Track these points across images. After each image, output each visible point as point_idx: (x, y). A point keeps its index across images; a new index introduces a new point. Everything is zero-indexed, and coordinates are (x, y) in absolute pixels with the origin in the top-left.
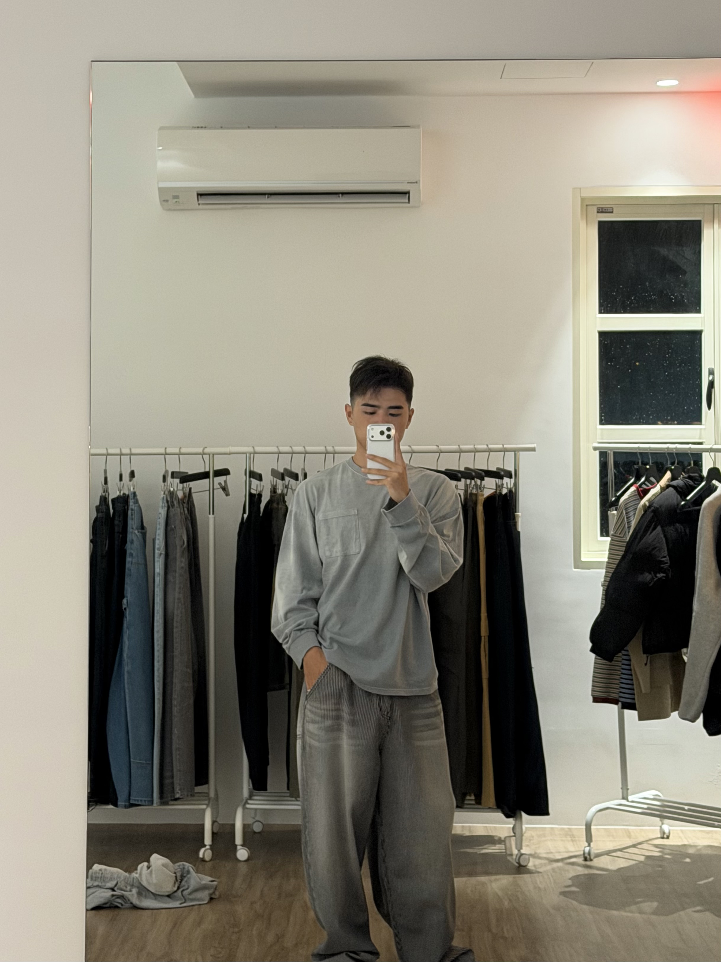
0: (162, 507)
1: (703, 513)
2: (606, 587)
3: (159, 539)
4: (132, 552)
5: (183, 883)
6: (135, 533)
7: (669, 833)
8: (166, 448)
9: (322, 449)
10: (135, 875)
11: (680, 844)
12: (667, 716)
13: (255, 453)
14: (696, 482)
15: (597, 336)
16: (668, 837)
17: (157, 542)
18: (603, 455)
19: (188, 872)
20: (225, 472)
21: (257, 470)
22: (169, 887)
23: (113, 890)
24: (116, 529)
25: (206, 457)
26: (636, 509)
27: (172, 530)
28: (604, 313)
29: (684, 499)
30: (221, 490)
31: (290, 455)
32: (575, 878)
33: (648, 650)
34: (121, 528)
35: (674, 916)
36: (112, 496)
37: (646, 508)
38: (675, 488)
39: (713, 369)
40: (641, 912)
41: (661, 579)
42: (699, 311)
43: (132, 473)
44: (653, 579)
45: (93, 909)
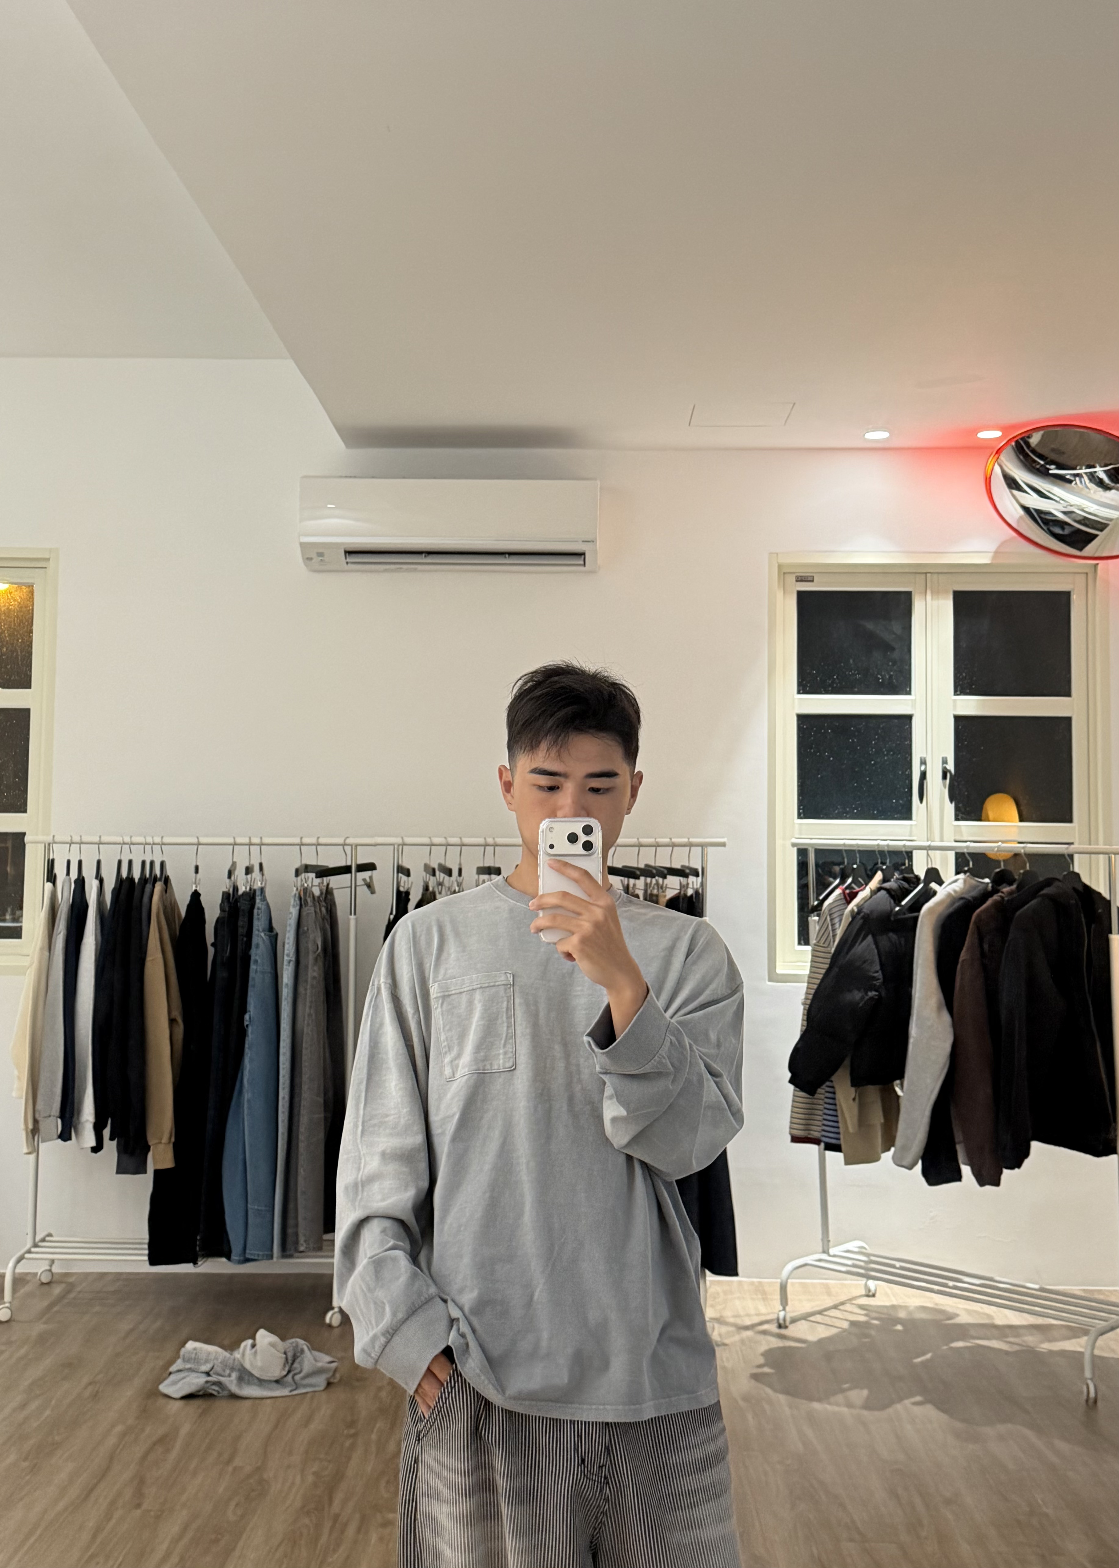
0: (294, 906)
1: (921, 921)
2: (807, 1006)
3: (288, 943)
4: (257, 958)
5: (295, 1365)
6: (261, 937)
7: (876, 1290)
8: (301, 838)
9: (481, 841)
10: (237, 1355)
11: (888, 1304)
12: (876, 1159)
13: (404, 844)
14: (912, 885)
15: (796, 718)
16: (874, 1296)
17: (287, 946)
18: (802, 853)
19: (302, 1351)
20: (371, 867)
21: (406, 864)
22: (277, 1372)
23: (208, 1374)
24: (240, 930)
25: (348, 849)
26: (842, 915)
27: (305, 932)
28: (803, 694)
30: (365, 887)
31: (444, 848)
32: (769, 1354)
33: (857, 1082)
34: (245, 930)
35: (890, 1411)
36: (240, 892)
37: (855, 913)
38: (888, 891)
39: (925, 759)
40: (850, 1405)
41: (872, 998)
42: (909, 693)
43: (261, 865)
44: (862, 998)
45: (184, 1398)
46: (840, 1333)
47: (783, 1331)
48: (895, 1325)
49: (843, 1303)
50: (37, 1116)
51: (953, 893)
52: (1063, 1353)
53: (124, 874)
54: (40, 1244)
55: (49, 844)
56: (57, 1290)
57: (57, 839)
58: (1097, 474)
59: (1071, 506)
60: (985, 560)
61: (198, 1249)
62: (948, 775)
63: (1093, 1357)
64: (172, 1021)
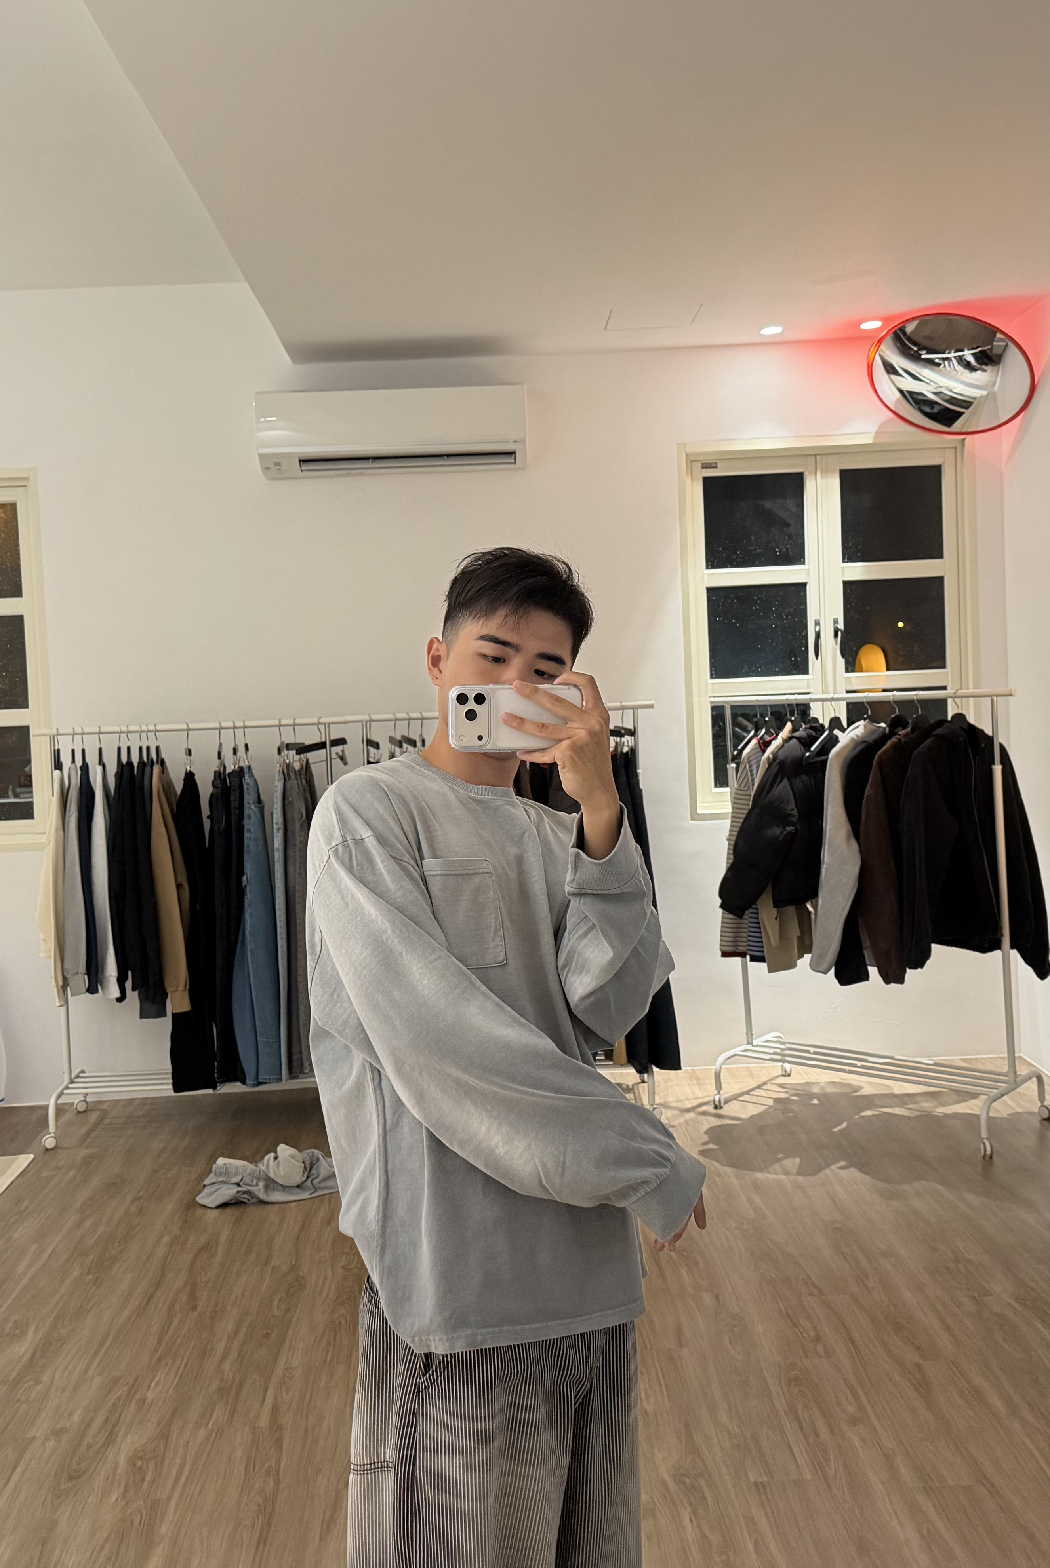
0: (279, 780)
1: (830, 764)
2: (733, 842)
3: (276, 813)
4: (250, 827)
5: (313, 1171)
6: (252, 808)
7: (791, 1071)
8: (280, 720)
10: (262, 1167)
11: (801, 1082)
12: (791, 965)
13: (371, 721)
14: (817, 734)
15: (705, 591)
16: (789, 1075)
17: (275, 816)
19: (318, 1159)
20: (342, 742)
21: (374, 738)
22: (298, 1179)
23: (238, 1185)
24: (232, 803)
25: (322, 727)
26: (760, 760)
27: (290, 803)
28: (712, 568)
29: (809, 750)
30: (339, 760)
31: (407, 722)
32: (711, 1131)
33: (778, 904)
34: (237, 804)
35: (821, 1175)
36: (228, 770)
37: (771, 760)
38: (799, 739)
39: (819, 620)
40: (787, 1173)
41: (790, 833)
42: (803, 563)
43: (246, 746)
44: (782, 832)
45: (218, 1207)
46: (767, 1109)
47: (719, 1111)
48: (812, 1100)
49: (765, 1084)
50: (65, 974)
51: (855, 737)
52: (955, 1115)
53: (124, 760)
54: (76, 1080)
55: (54, 736)
56: (93, 1117)
57: (61, 731)
58: (965, 357)
59: (941, 387)
60: (868, 440)
61: (216, 1076)
62: (839, 633)
63: (989, 1119)
64: (179, 886)
